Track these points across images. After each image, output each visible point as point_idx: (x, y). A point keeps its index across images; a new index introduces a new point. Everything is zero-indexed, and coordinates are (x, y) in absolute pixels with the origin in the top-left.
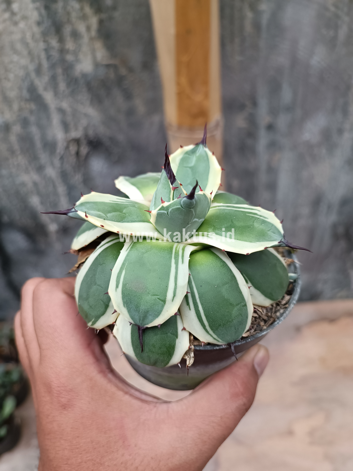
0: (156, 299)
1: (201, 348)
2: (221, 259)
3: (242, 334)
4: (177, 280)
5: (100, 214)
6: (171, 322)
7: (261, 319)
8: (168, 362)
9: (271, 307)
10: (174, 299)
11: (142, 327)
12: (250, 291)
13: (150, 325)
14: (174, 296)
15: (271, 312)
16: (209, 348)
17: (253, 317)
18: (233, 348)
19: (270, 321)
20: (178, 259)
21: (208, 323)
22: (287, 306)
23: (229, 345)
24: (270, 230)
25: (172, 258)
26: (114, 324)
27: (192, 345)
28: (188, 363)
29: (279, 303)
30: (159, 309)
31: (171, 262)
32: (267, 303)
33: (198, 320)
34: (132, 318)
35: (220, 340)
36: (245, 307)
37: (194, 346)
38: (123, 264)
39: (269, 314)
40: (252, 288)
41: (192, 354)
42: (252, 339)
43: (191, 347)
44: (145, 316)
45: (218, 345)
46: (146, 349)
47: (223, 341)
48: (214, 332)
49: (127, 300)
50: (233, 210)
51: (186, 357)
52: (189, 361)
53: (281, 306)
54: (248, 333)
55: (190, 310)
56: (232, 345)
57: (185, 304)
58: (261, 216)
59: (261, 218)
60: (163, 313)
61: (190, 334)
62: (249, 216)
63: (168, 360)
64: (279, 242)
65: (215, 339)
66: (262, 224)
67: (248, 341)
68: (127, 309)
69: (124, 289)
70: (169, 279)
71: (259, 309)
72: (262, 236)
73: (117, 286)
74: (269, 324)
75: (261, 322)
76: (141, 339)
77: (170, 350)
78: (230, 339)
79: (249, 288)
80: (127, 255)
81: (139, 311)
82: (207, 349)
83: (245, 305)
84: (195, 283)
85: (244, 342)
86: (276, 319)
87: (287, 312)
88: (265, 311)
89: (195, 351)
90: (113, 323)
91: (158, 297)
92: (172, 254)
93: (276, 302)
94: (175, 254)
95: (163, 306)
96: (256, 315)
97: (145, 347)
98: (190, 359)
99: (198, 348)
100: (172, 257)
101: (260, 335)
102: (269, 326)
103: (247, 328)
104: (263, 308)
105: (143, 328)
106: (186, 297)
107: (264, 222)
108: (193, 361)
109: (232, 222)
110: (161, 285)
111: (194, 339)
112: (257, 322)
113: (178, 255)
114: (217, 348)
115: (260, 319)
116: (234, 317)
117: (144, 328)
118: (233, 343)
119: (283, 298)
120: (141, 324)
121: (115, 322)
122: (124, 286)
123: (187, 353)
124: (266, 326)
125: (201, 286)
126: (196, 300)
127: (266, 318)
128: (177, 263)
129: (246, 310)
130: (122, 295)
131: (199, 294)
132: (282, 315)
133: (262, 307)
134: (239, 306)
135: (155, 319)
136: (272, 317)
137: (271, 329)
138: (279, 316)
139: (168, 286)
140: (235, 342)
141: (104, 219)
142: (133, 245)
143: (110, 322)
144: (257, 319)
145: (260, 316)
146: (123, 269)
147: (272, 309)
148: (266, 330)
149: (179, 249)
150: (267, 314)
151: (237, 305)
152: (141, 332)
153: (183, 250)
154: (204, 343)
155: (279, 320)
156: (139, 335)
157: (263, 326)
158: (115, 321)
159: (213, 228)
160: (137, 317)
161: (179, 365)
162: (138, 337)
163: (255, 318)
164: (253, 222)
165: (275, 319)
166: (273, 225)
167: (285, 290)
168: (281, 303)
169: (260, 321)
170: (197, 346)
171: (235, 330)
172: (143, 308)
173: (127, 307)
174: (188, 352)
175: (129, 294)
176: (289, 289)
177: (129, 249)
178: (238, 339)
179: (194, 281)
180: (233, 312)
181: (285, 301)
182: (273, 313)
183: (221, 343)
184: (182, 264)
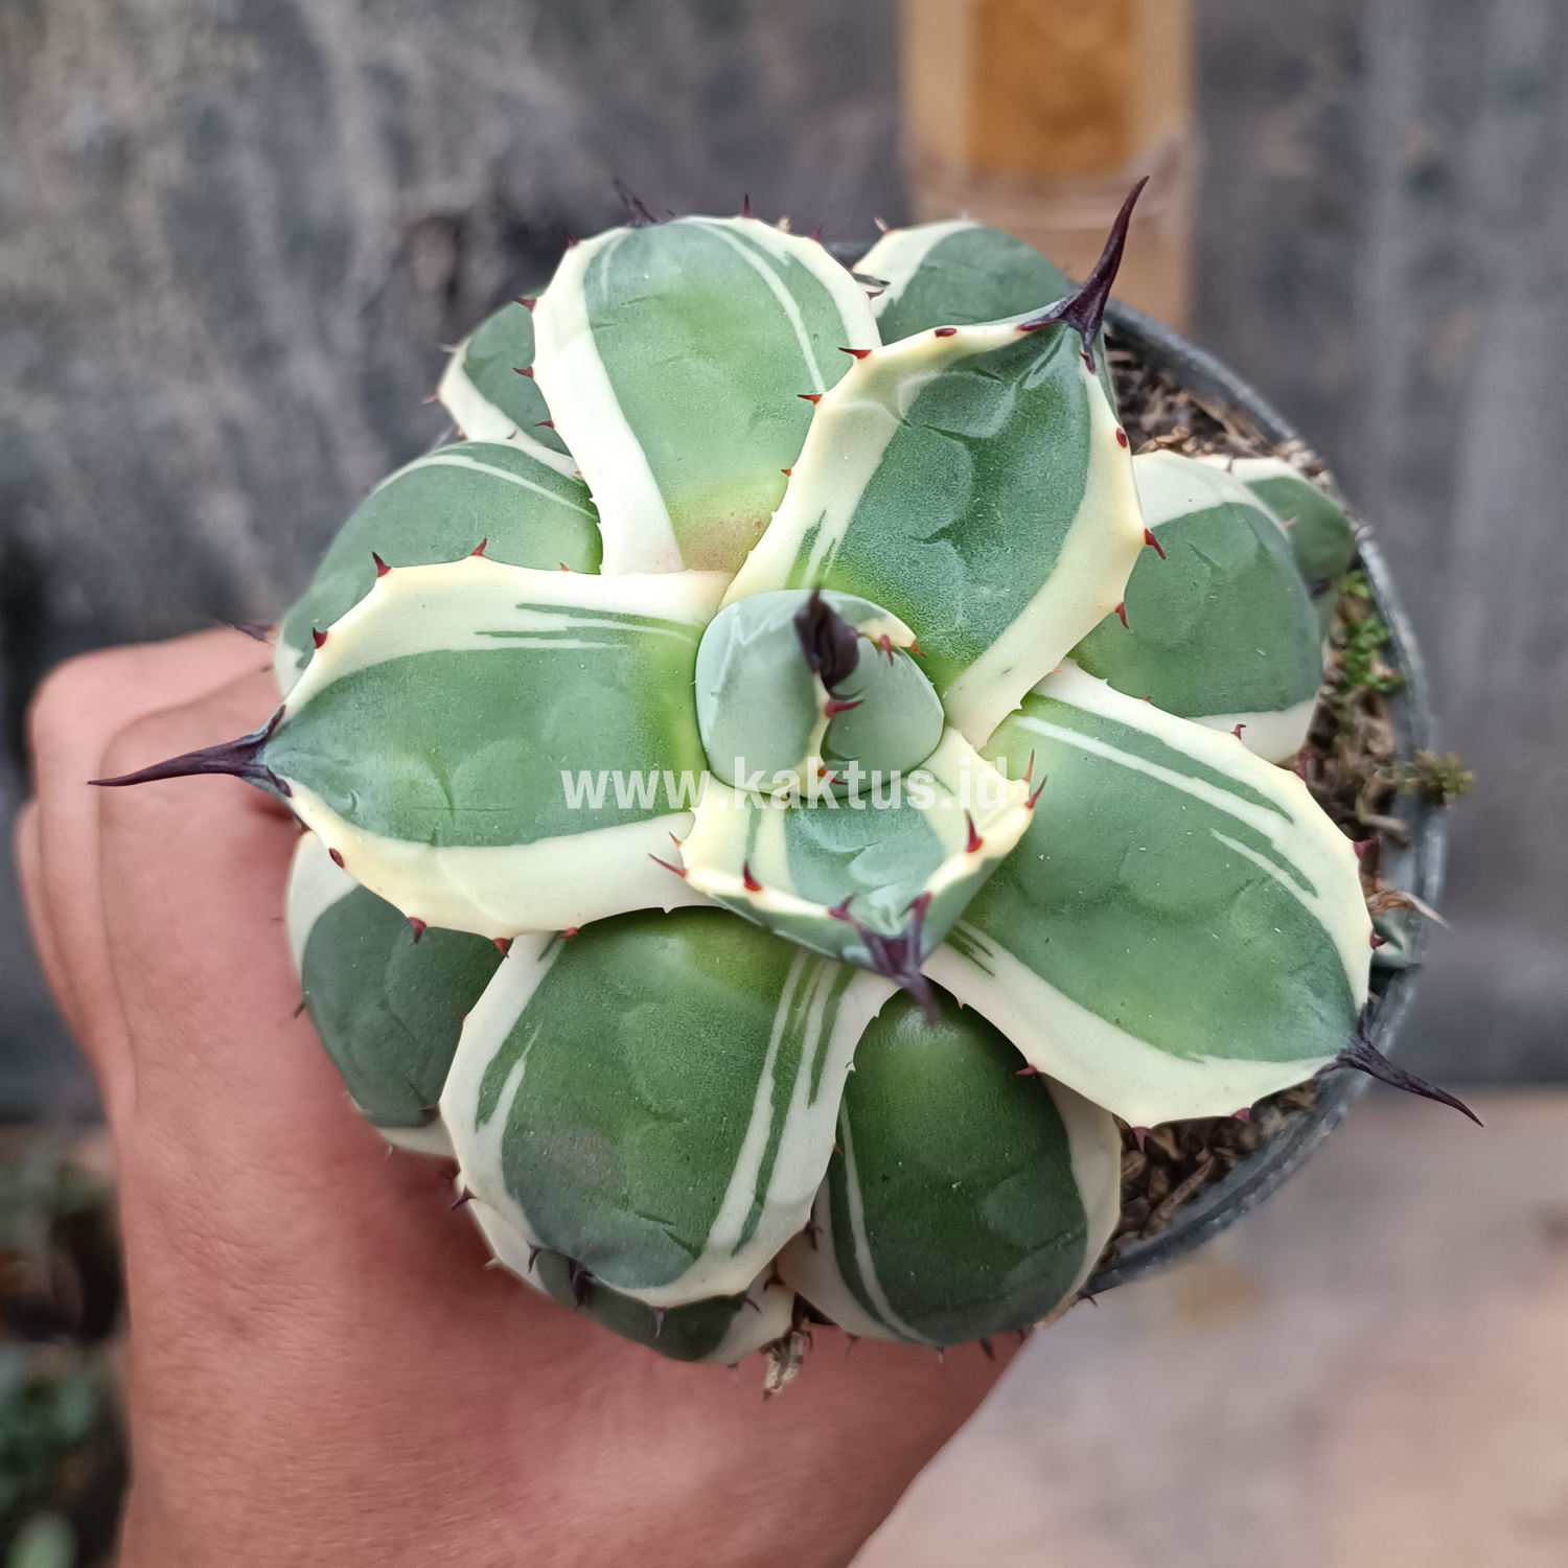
0: (658, 1232)
5: (413, 785)
10: (745, 1246)
13: (618, 1288)
14: (745, 1238)
20: (795, 1077)
21: (888, 1298)
24: (1301, 968)
25: (761, 1069)
28: (771, 1377)
30: (667, 1268)
31: (754, 1090)
33: (843, 1283)
34: (543, 1235)
38: (520, 1032)
41: (797, 1350)
43: (794, 1327)
44: (602, 1255)
48: (908, 1321)
49: (524, 1181)
58: (1281, 861)
60: (687, 1278)
62: (1226, 849)
66: (1270, 924)
68: (524, 1205)
69: (514, 1140)
70: (732, 1170)
73: (483, 1117)
80: (543, 990)
81: (578, 1233)
83: (1081, 1236)
84: (858, 1162)
91: (671, 1228)
92: (767, 1043)
94: (783, 1049)
95: (688, 1263)
98: (782, 1365)
100: (761, 1064)
107: (1287, 912)
110: (691, 1188)
116: (1013, 1288)
120: (585, 1262)
125: (885, 1179)
130: (504, 1155)
131: (868, 1207)
134: (1049, 1247)
135: (646, 1287)
139: (721, 1201)
141: (433, 842)
149: (808, 1013)
159: (1012, 899)
160: (565, 1242)
164: (1232, 901)
166: (1325, 942)
172: (593, 1232)
173: (522, 1197)
175: (535, 1165)
177: (556, 951)
179: (858, 1151)
180: (1013, 1275)
184: (809, 1104)
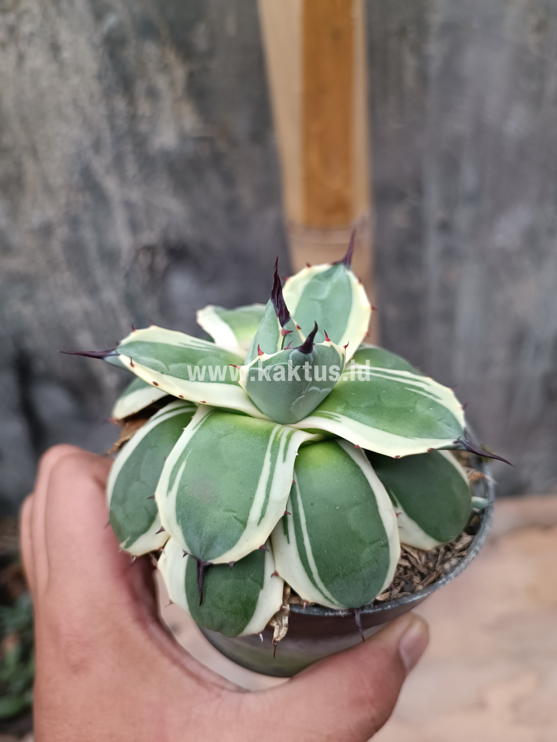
0: (230, 518)
1: (303, 611)
2: (353, 461)
3: (375, 596)
4: (270, 490)
5: (157, 364)
6: (254, 560)
7: (416, 571)
8: (242, 629)
9: (435, 551)
10: (262, 521)
11: (204, 562)
12: (399, 522)
13: (216, 561)
14: (263, 516)
15: (435, 561)
16: (315, 612)
17: (399, 566)
18: (358, 618)
19: (432, 576)
20: (278, 453)
21: (318, 569)
22: (464, 553)
23: (352, 611)
24: (442, 419)
25: (266, 450)
26: (162, 550)
27: (288, 603)
28: (275, 635)
29: (451, 547)
30: (234, 536)
31: (264, 457)
32: (429, 544)
33: (301, 562)
34: (189, 544)
35: (336, 602)
36: (385, 549)
37: (291, 605)
38: (185, 452)
39: (431, 565)
40: (404, 517)
41: (285, 621)
42: (393, 606)
43: (284, 607)
44: (210, 544)
45: (332, 610)
46: (207, 600)
47: (341, 603)
48: (326, 586)
49: (183, 514)
50: (383, 378)
51: (274, 624)
52: (279, 632)
53: (454, 552)
54: (387, 594)
55: (289, 542)
56: (356, 612)
57: (281, 531)
58: (429, 393)
59: (430, 397)
60: (240, 543)
61: (286, 585)
62: (410, 391)
63: (241, 625)
64: (455, 442)
65: (326, 598)
66: (429, 407)
67: (386, 608)
68: (183, 528)
69: (180, 494)
70: (257, 486)
71: (412, 553)
72: (426, 429)
73: (170, 488)
74: (428, 582)
75: (414, 576)
76: (201, 583)
77: (248, 609)
78: (355, 600)
79: (397, 515)
80: (194, 437)
81: (201, 534)
82: (312, 613)
83: (386, 545)
84: (302, 498)
85: (380, 609)
86: (443, 575)
87: (462, 565)
88: (423, 558)
89: (292, 616)
90: (160, 548)
91: (235, 514)
92: (268, 442)
93: (445, 544)
94: (273, 444)
95: (241, 532)
96: (405, 563)
97: (207, 596)
98: (280, 627)
99: (296, 610)
100: (266, 448)
101: (409, 601)
102: (428, 585)
103: (387, 584)
104: (420, 553)
105: (204, 564)
106: (284, 519)
107: (434, 405)
108: (285, 633)
109: (379, 399)
110: (242, 495)
111: (290, 594)
112: (407, 576)
113: (278, 447)
114: (331, 614)
115: (413, 572)
116: (364, 564)
117: (207, 564)
118: (358, 609)
119: (460, 538)
120: (203, 557)
121: (163, 547)
122: (181, 488)
123: (276, 617)
124: (422, 584)
125: (312, 504)
126: (300, 528)
127: (424, 570)
128: (274, 460)
129: (387, 554)
130: (177, 503)
131: (307, 517)
132: (453, 568)
133: (420, 551)
134: (375, 545)
135: (226, 552)
136: (436, 571)
137: (429, 593)
138: (448, 571)
139: (253, 499)
140: (363, 608)
141: (162, 373)
142: (206, 421)
143: (155, 546)
144: (408, 571)
145: (413, 567)
146: (183, 461)
147: (438, 555)
148: (422, 592)
149: (281, 436)
150: (426, 563)
151: (371, 543)
152: (201, 570)
153: (289, 438)
154: (307, 602)
155: (446, 577)
156: (199, 574)
157: (418, 584)
158: (163, 545)
159: (344, 405)
160: (197, 545)
161: (261, 636)
162: (197, 578)
163: (406, 568)
164: (415, 403)
165: (440, 575)
166: (447, 411)
167: (464, 525)
168: (455, 546)
169: (413, 574)
170: (296, 605)
171: (364, 586)
172: (207, 530)
173: (182, 524)
174: (279, 616)
175: (187, 503)
176: (472, 524)
177: (199, 426)
178: (369, 604)
179: (301, 493)
180: (363, 555)
181: (461, 543)
182: (438, 563)
183: (338, 607)
184: (283, 462)
